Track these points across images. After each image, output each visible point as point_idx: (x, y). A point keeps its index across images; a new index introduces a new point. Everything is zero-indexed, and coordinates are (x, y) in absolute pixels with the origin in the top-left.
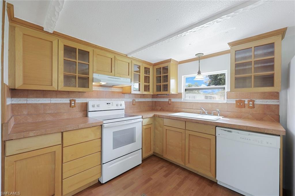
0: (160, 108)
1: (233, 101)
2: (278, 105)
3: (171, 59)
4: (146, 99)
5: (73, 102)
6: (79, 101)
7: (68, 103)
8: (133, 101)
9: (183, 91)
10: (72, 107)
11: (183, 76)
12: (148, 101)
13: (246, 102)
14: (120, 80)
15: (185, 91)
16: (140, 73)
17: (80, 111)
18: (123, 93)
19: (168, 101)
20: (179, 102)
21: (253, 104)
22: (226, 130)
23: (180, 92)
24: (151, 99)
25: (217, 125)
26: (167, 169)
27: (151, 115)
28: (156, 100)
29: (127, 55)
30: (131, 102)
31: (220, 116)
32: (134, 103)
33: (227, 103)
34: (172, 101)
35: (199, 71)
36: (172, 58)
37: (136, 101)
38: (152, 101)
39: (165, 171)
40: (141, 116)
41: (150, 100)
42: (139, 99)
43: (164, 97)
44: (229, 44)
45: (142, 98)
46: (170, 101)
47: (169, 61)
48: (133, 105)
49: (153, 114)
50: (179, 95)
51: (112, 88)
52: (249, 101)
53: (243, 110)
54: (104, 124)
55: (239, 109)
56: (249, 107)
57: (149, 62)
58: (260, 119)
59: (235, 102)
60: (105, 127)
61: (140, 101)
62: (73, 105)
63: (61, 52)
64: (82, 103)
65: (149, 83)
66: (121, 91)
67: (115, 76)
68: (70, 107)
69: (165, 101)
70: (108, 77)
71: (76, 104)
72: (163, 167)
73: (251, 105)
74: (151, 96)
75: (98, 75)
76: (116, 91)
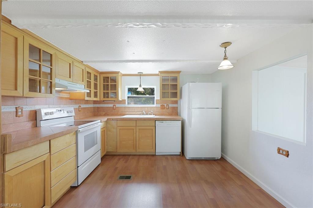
0: (104, 113)
1: (159, 106)
2: (177, 107)
3: (119, 72)
4: (89, 105)
5: (20, 110)
6: (28, 108)
7: (14, 111)
8: (79, 108)
9: (126, 98)
10: (19, 117)
11: (126, 86)
12: (90, 106)
13: (165, 106)
14: (77, 86)
15: (128, 98)
16: (91, 80)
17: (28, 121)
18: (70, 99)
19: (113, 106)
20: (123, 107)
21: (168, 107)
22: (160, 122)
23: (124, 99)
24: (93, 105)
25: (155, 120)
26: (123, 159)
27: (105, 119)
28: (99, 106)
29: (82, 62)
30: (78, 108)
31: (153, 115)
32: (80, 109)
33: (156, 107)
34: (116, 106)
35: (140, 85)
36: (121, 72)
37: (81, 107)
38: (94, 107)
39: (123, 160)
40: (100, 120)
41: (91, 106)
42: (84, 105)
43: (108, 103)
44: (159, 71)
45: (86, 104)
46: (114, 106)
47: (117, 73)
48: (79, 111)
49: (107, 118)
50: (123, 102)
51: (60, 94)
52: (166, 105)
53: (164, 110)
54: (79, 130)
55: (162, 110)
56: (167, 109)
57: (97, 70)
58: (171, 115)
59: (160, 106)
60: (80, 131)
61: (84, 107)
62: (20, 113)
63: (27, 52)
64: (31, 111)
65: (97, 90)
66: (69, 97)
67: (73, 82)
68: (16, 116)
69: (109, 106)
70: (68, 83)
71: (23, 112)
72: (119, 159)
73: (167, 108)
74: (93, 101)
75: (59, 80)
76: (64, 96)
